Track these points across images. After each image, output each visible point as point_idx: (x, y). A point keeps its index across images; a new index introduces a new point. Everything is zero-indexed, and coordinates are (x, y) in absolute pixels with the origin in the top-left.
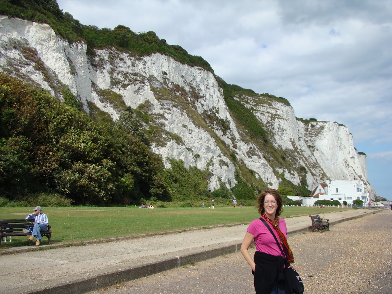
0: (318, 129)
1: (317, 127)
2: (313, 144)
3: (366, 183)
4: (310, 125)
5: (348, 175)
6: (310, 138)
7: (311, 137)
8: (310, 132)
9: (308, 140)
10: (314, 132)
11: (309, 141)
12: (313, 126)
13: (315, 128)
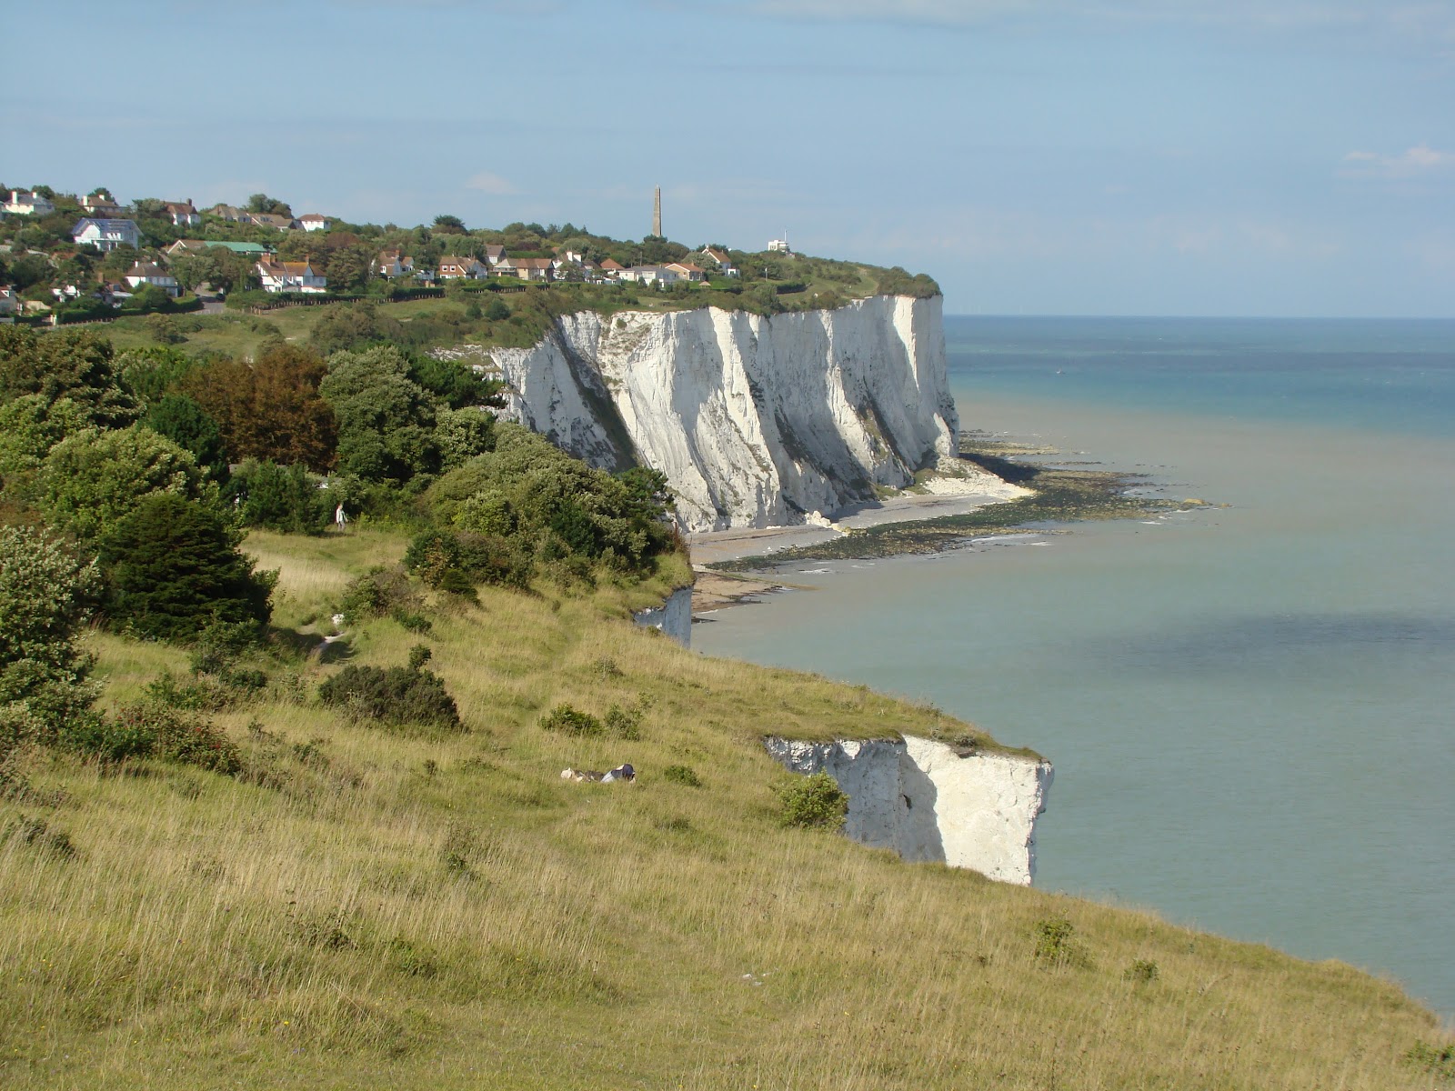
0: (635, 333)
1: (632, 328)
2: (618, 374)
3: (769, 466)
4: (614, 321)
5: (714, 446)
6: (610, 357)
7: (615, 355)
8: (614, 341)
9: (606, 361)
10: (624, 342)
11: (609, 366)
12: (621, 324)
13: (628, 329)
